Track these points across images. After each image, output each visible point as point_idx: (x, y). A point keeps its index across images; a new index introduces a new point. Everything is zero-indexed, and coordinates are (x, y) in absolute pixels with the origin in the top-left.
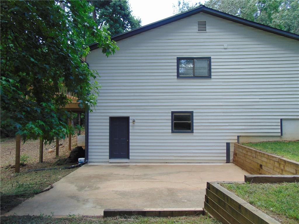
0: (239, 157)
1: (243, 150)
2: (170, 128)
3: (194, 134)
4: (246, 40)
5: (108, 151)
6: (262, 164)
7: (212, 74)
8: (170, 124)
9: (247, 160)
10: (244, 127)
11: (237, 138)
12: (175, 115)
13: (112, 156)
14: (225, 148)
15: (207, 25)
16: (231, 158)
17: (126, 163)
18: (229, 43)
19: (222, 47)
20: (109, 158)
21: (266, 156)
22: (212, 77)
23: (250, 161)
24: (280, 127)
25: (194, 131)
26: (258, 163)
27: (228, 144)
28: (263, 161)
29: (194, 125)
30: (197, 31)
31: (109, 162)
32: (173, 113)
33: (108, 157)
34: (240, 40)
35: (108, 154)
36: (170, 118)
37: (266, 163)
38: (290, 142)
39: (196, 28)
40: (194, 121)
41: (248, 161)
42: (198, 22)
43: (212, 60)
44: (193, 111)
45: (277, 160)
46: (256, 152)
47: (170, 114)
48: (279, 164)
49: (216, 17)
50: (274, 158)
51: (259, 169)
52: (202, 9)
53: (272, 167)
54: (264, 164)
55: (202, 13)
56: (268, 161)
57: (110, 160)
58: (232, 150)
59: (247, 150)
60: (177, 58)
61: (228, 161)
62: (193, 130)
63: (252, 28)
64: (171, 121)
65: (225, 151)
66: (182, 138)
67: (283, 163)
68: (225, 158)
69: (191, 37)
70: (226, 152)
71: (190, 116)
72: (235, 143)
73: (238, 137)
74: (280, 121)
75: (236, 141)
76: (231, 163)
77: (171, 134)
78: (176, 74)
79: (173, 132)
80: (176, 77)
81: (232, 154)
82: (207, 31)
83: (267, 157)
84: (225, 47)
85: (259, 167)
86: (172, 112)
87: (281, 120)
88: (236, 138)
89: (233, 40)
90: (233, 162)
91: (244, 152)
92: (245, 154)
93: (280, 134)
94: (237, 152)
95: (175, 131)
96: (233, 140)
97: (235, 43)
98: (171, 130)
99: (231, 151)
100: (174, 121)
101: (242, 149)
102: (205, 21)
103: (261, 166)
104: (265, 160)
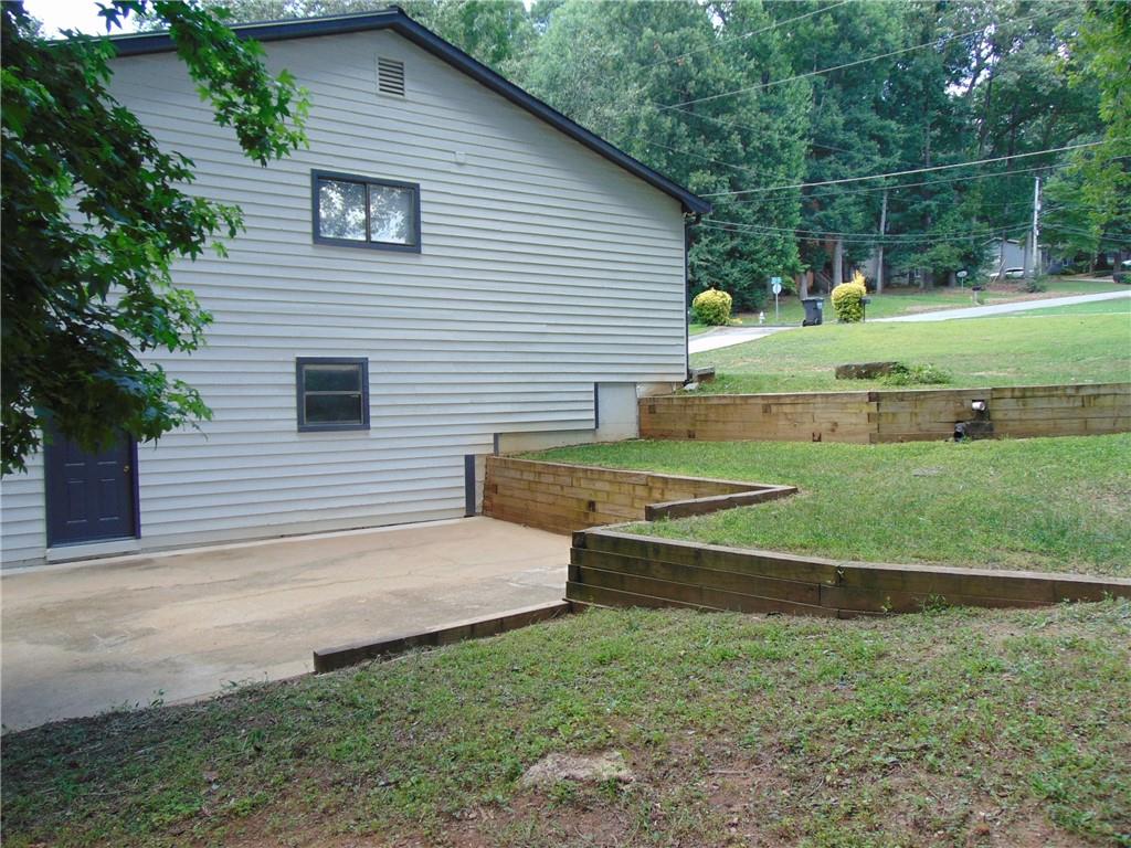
0: (508, 493)
1: (522, 471)
2: (294, 415)
3: (372, 434)
4: (512, 146)
5: (41, 514)
6: (593, 499)
7: (424, 240)
8: (293, 402)
9: (540, 498)
10: (509, 408)
11: (492, 442)
12: (307, 372)
13: (59, 533)
14: (462, 472)
15: (406, 77)
16: (479, 500)
17: (126, 553)
18: (470, 150)
19: (451, 157)
20: (45, 544)
21: (607, 477)
22: (424, 250)
23: (551, 499)
24: (592, 406)
25: (373, 424)
26: (579, 500)
27: (470, 460)
28: (596, 491)
29: (371, 403)
30: (376, 88)
31: (49, 559)
32: (300, 362)
33: (42, 541)
34: (500, 144)
35: (41, 528)
36: (293, 380)
37: (608, 493)
38: (616, 445)
39: (371, 79)
40: (372, 391)
41: (544, 500)
42: (380, 59)
43: (423, 196)
44: (367, 359)
45: (643, 482)
46: (572, 470)
47: (293, 369)
48: (647, 490)
49: (435, 58)
50: (634, 478)
51: (586, 515)
52: (397, 20)
53: (627, 501)
54: (598, 498)
55: (390, 31)
56: (615, 488)
57: (49, 550)
58: (480, 476)
59: (538, 469)
60: (313, 170)
61: (470, 511)
62: (368, 422)
63: (529, 114)
64: (294, 392)
65: (462, 482)
66: (335, 447)
67: (659, 485)
68: (463, 503)
69: (359, 108)
70: (464, 485)
71: (357, 373)
72: (488, 457)
73: (496, 436)
74: (593, 389)
75: (491, 450)
76: (478, 514)
77: (295, 437)
78: (309, 228)
79: (302, 429)
80: (309, 240)
81: (479, 489)
82: (408, 95)
83: (611, 477)
84: (461, 159)
85: (584, 508)
86: (298, 358)
87: (596, 384)
88: (491, 440)
89: (482, 141)
90: (483, 514)
91: (528, 476)
92: (530, 482)
93: (593, 426)
94: (497, 480)
95: (311, 424)
96: (482, 446)
97: (486, 152)
98: (295, 423)
99: (477, 479)
100: (308, 390)
101: (517, 469)
102: (401, 61)
103: (592, 505)
104: (607, 487)
